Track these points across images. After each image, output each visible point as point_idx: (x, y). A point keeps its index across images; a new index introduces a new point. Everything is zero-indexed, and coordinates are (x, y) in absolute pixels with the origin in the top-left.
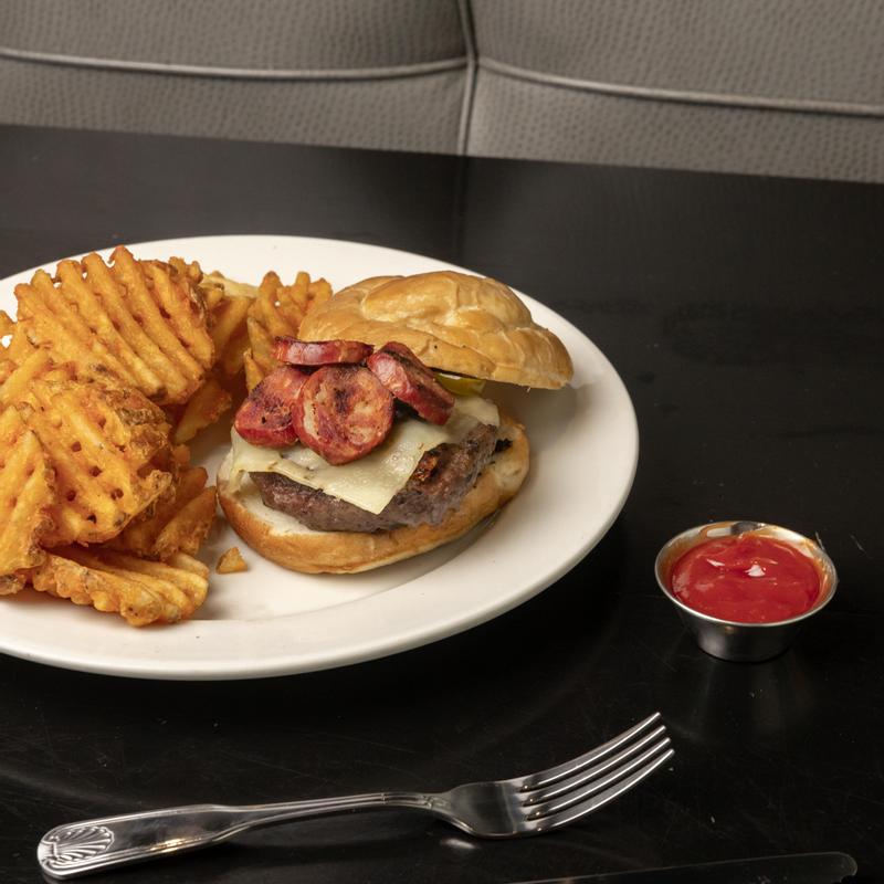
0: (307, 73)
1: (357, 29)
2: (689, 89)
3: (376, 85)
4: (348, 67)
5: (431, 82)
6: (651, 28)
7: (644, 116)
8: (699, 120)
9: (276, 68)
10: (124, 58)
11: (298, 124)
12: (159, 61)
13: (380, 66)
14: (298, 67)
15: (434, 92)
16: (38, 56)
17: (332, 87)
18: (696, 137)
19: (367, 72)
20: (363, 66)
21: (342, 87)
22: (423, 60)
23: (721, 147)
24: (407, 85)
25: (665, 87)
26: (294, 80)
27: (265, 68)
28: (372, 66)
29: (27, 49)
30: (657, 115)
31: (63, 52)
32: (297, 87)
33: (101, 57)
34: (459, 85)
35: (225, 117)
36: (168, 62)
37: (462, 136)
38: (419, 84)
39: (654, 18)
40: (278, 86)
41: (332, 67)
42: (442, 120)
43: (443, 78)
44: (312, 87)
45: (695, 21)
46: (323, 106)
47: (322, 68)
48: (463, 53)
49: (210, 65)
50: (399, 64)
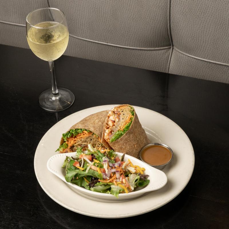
0: (136, 48)
1: (147, 40)
2: (216, 61)
3: (151, 51)
4: (145, 47)
5: (163, 51)
6: (209, 48)
7: (206, 65)
8: (218, 67)
9: (130, 46)
10: (99, 41)
11: (134, 57)
12: (105, 42)
13: (152, 47)
14: (134, 47)
15: (163, 53)
16: (81, 38)
17: (141, 51)
18: (217, 70)
19: (149, 49)
20: (148, 47)
21: (144, 51)
22: (161, 47)
23: (222, 73)
24: (157, 52)
25: (211, 60)
26: (133, 49)
27: (127, 46)
28: (150, 48)
29: (79, 36)
30: (209, 65)
31: (86, 38)
32: (134, 50)
33: (94, 40)
34: (169, 52)
35: (119, 55)
36: (107, 43)
37: (169, 63)
38: (160, 51)
39: (209, 46)
40: (130, 50)
41: (142, 47)
42: (165, 59)
43: (165, 50)
44: (137, 51)
45: (218, 47)
46: (139, 55)
47: (139, 47)
48: (170, 45)
49: (116, 44)
50: (156, 47)
